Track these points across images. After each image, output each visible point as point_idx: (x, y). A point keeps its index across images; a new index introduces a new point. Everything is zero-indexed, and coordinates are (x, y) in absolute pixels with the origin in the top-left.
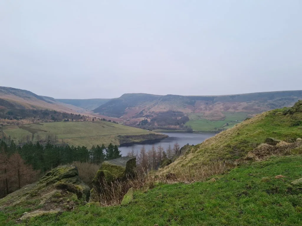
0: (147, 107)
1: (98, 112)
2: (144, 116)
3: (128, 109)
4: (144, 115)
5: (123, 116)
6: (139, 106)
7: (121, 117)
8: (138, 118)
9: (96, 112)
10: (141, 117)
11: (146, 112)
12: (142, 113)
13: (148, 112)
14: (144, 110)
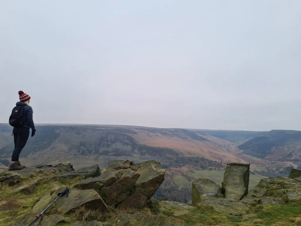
0: (298, 148)
1: (242, 149)
2: (291, 161)
3: (275, 148)
4: (292, 159)
5: (269, 156)
6: (288, 146)
7: (266, 157)
8: (284, 162)
9: (241, 150)
10: (288, 160)
11: (296, 155)
12: (290, 155)
13: (298, 155)
14: (293, 151)
